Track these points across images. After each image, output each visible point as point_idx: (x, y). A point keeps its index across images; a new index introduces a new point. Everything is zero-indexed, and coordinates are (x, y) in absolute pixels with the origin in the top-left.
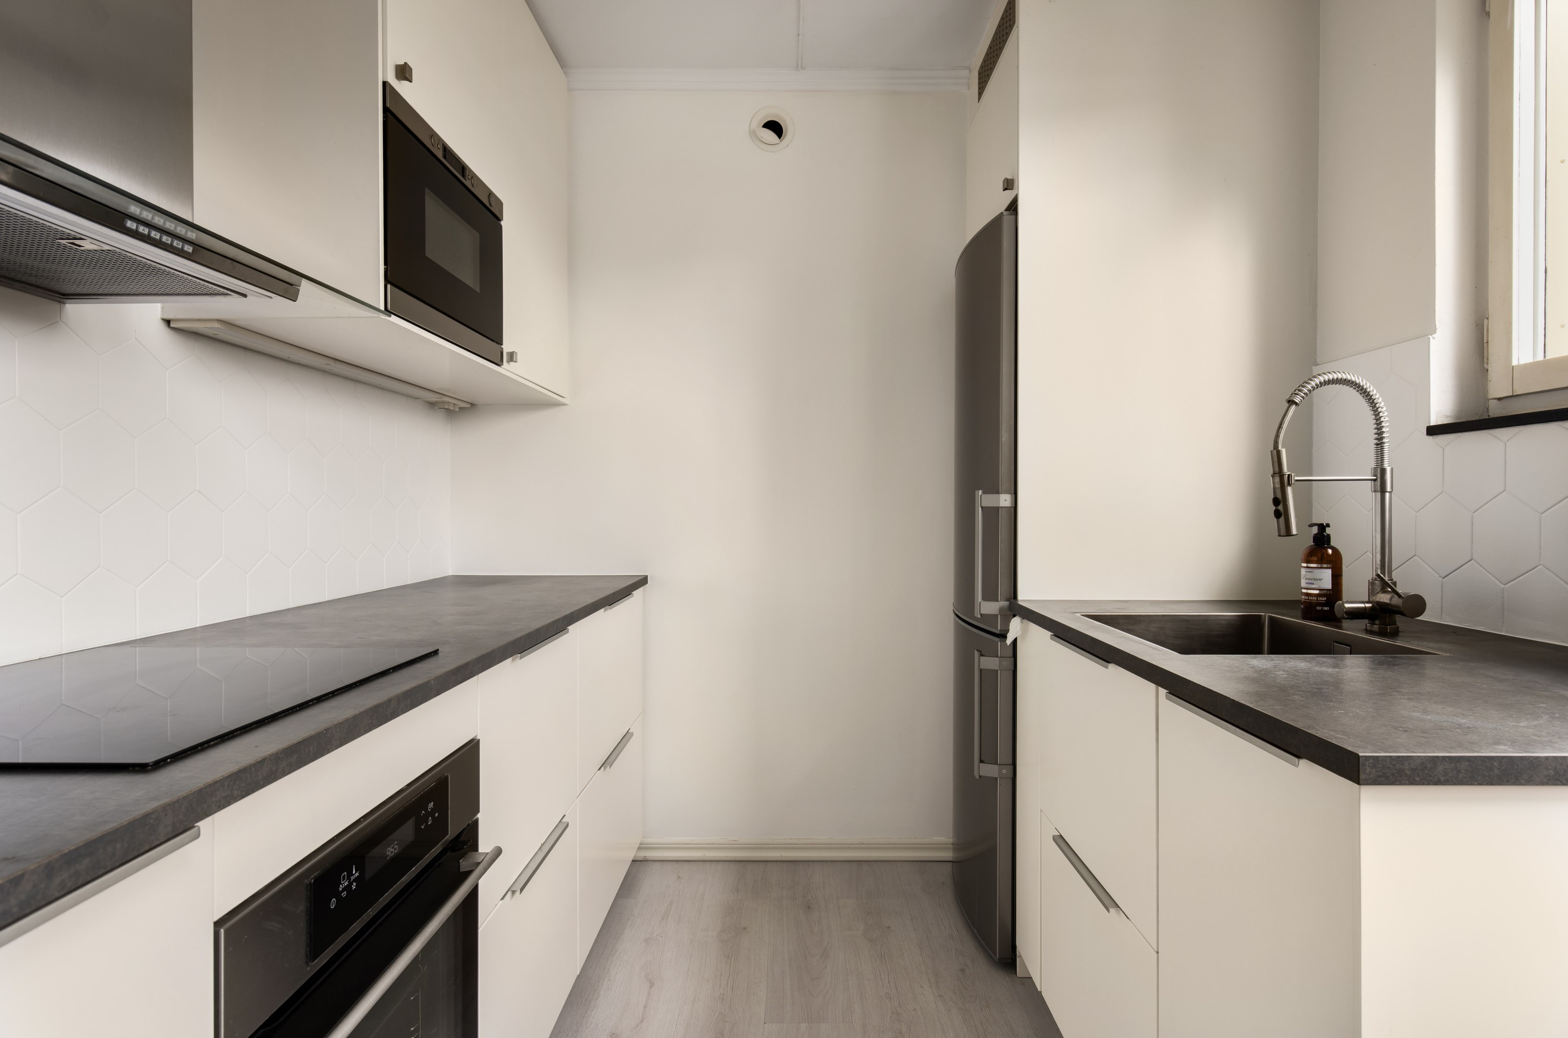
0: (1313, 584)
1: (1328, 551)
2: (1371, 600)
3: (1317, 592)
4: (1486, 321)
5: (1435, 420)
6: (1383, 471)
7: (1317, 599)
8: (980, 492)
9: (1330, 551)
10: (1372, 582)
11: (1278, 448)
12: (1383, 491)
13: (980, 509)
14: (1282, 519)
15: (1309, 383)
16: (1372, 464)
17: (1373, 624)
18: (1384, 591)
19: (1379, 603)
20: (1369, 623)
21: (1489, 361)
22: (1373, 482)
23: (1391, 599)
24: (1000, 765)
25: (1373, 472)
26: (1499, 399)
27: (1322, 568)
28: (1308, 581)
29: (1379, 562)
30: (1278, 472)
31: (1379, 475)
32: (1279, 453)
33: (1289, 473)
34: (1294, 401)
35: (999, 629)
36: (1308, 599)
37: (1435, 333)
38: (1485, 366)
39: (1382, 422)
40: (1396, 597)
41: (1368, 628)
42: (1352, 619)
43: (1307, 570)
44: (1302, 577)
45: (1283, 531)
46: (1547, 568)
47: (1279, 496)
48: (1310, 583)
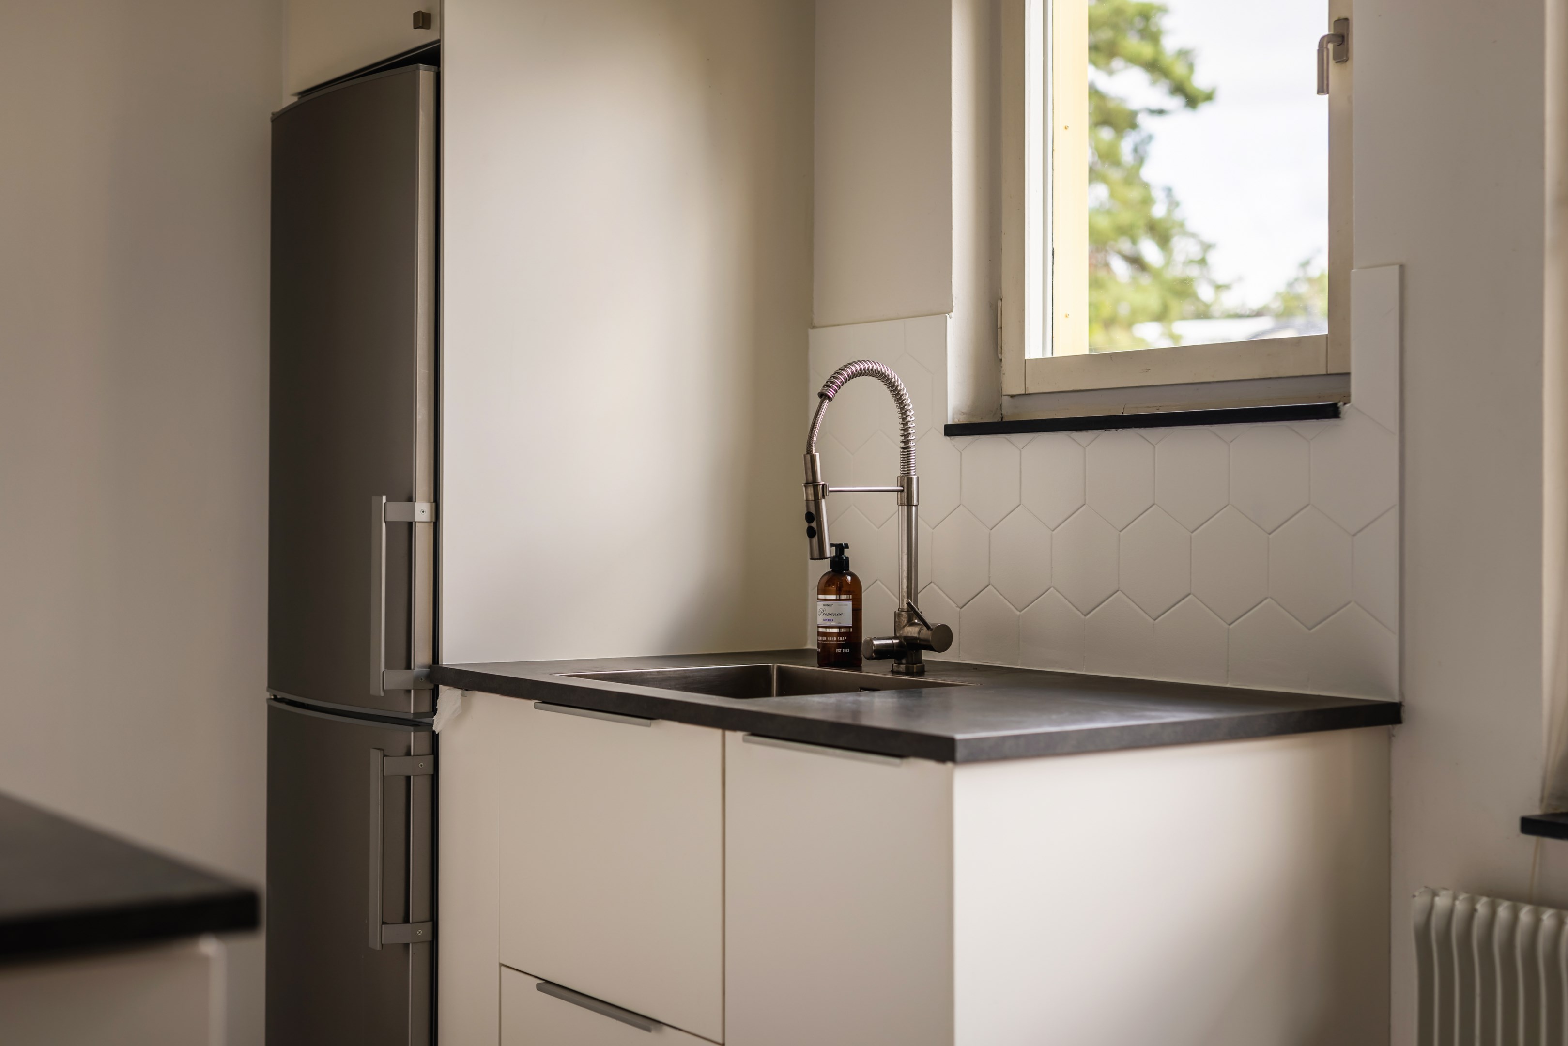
0: (833, 620)
1: (847, 579)
2: (898, 635)
3: (836, 630)
4: (999, 302)
5: (952, 416)
6: (910, 480)
7: (837, 639)
8: (384, 498)
9: (849, 578)
10: (899, 613)
11: (811, 452)
12: (909, 504)
13: (384, 525)
14: (815, 540)
15: (841, 374)
16: (898, 472)
17: (900, 663)
18: (911, 623)
19: (907, 638)
20: (895, 663)
21: (1003, 351)
22: (899, 493)
23: (919, 632)
24: (412, 923)
25: (899, 481)
26: (1012, 396)
27: (840, 600)
28: (826, 617)
29: (905, 589)
30: (812, 482)
31: (905, 486)
32: (813, 458)
33: (823, 483)
34: (827, 394)
35: (412, 712)
36: (827, 640)
37: (952, 311)
38: (999, 355)
39: (909, 422)
40: (925, 628)
41: (895, 669)
42: (879, 658)
43: (825, 603)
44: (819, 612)
45: (816, 554)
46: (1057, 591)
47: (813, 510)
48: (829, 620)
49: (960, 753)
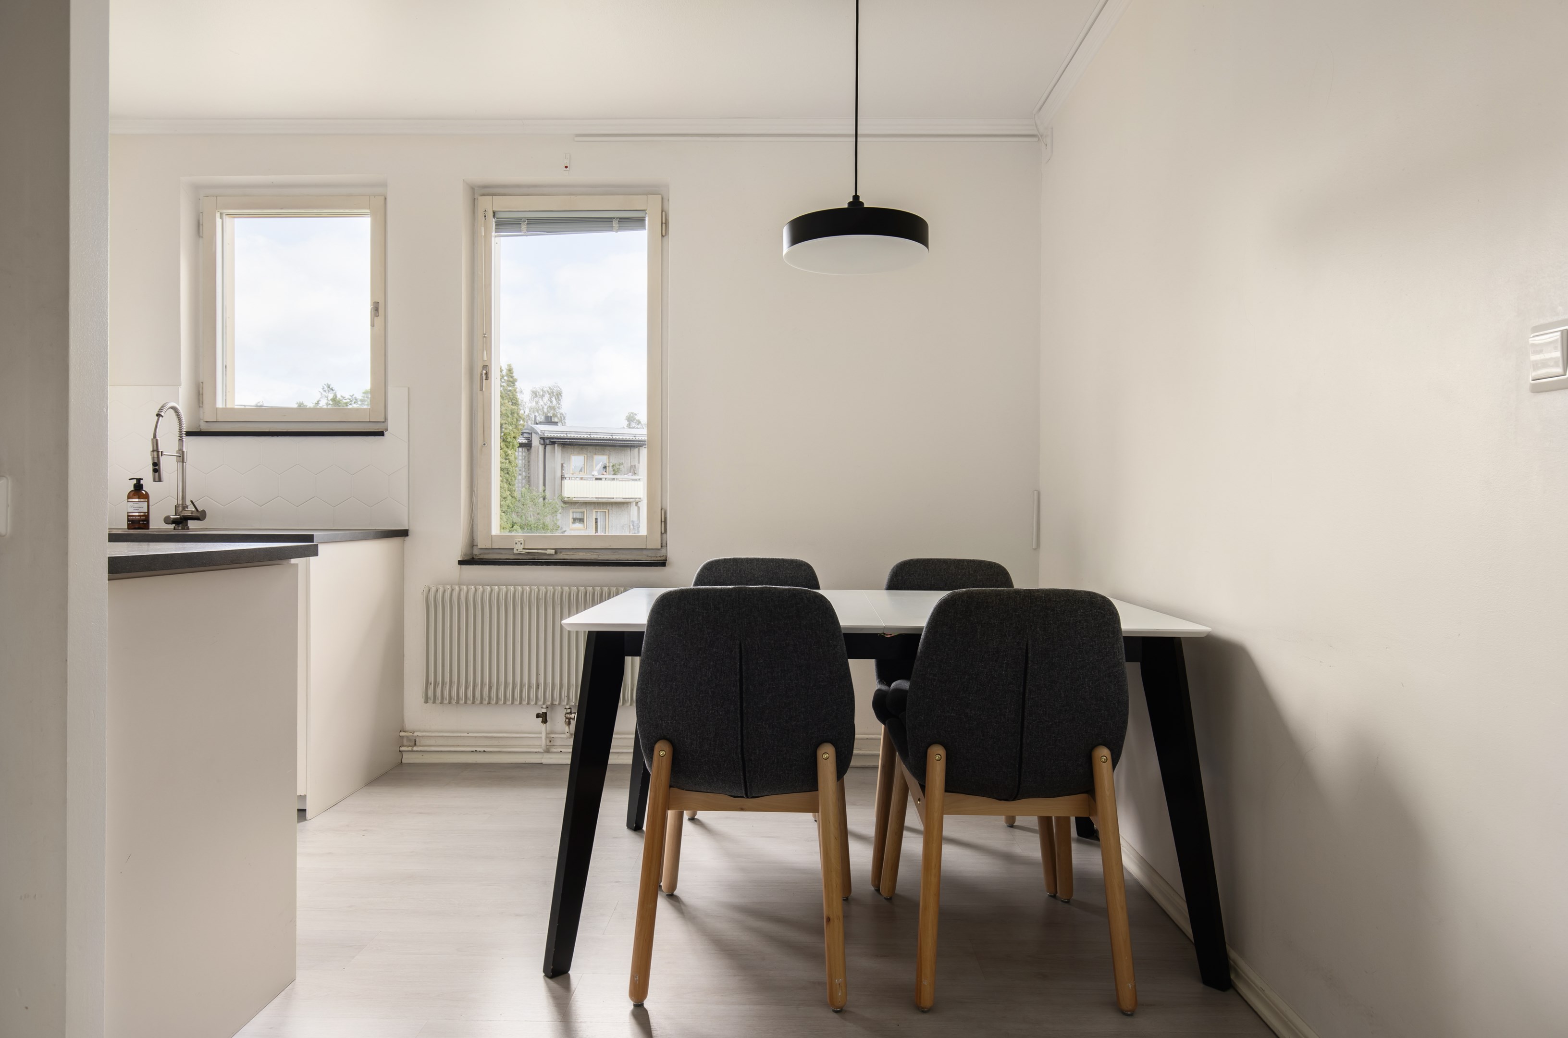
4: (202, 384)
6: (183, 452)
7: (136, 518)
9: (144, 493)
10: (177, 506)
12: (183, 462)
15: (165, 407)
17: (178, 526)
18: (184, 511)
19: (183, 516)
21: (203, 403)
22: (179, 457)
25: (180, 452)
27: (138, 502)
28: (133, 509)
29: (180, 497)
30: (156, 450)
32: (157, 440)
33: (161, 451)
34: (160, 415)
36: (133, 518)
37: (181, 385)
38: (200, 405)
41: (176, 528)
42: (170, 524)
45: (157, 479)
47: (157, 462)
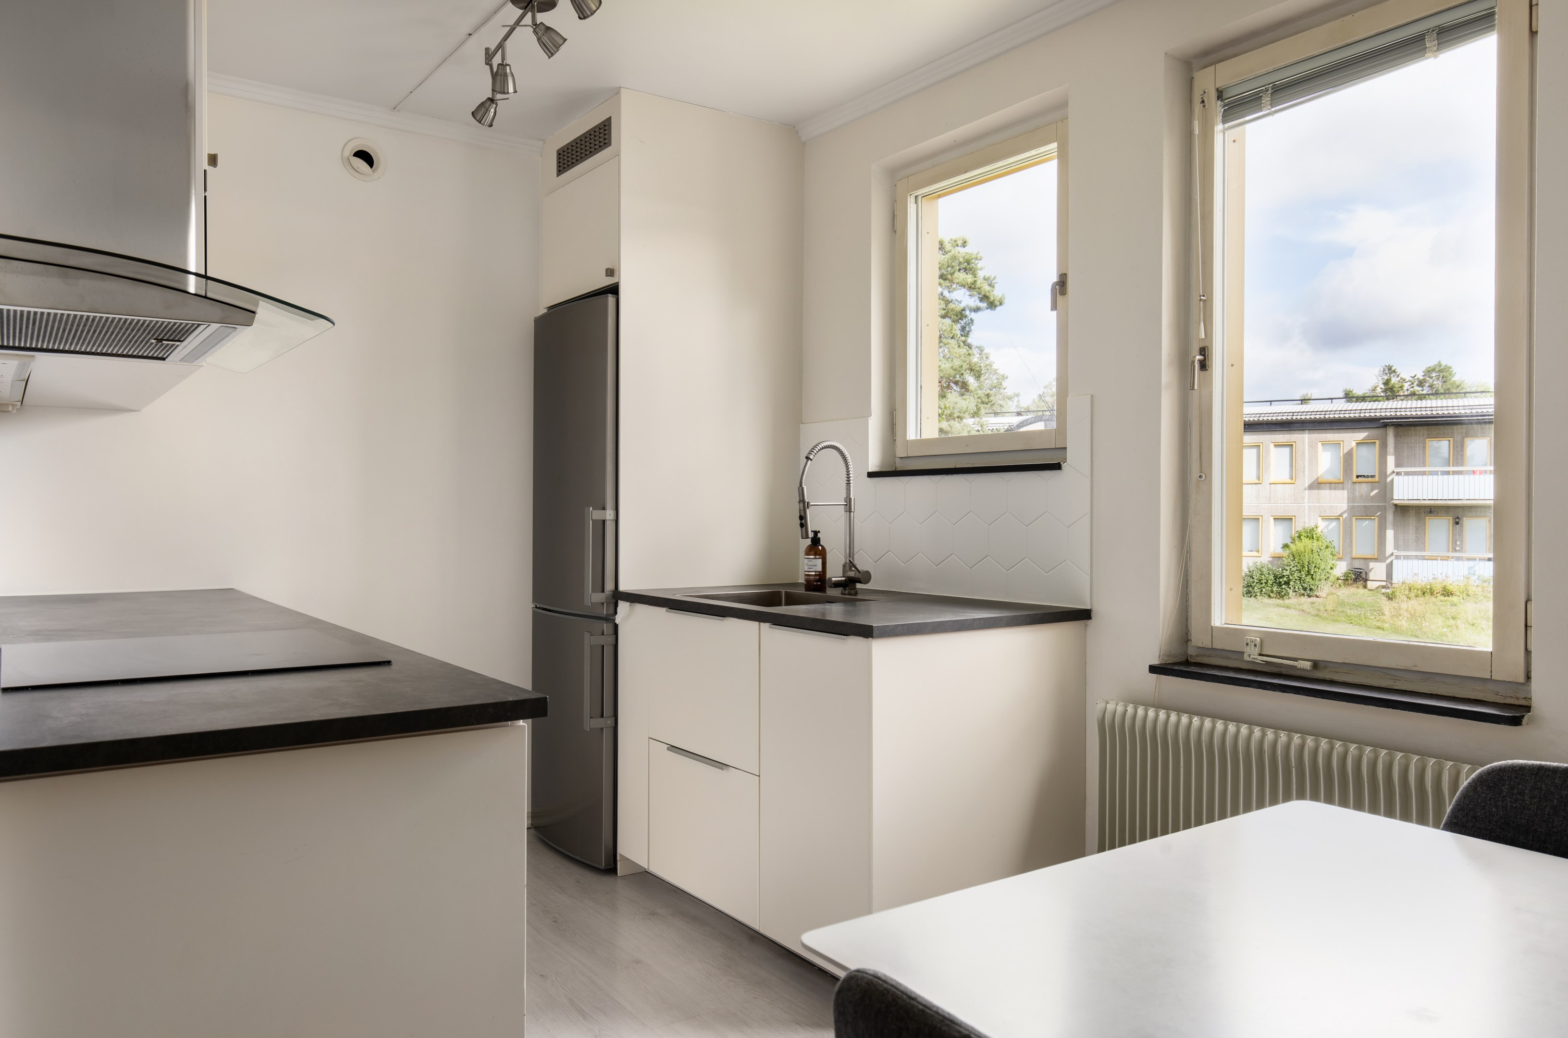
0: (812, 568)
2: (844, 576)
3: (814, 573)
4: (894, 412)
5: (873, 467)
6: (850, 499)
8: (591, 508)
9: (820, 548)
11: (802, 486)
12: (850, 511)
13: (591, 521)
14: (804, 528)
15: (817, 447)
16: (845, 495)
17: (845, 590)
20: (843, 590)
21: (897, 436)
23: (855, 574)
24: (605, 718)
25: (845, 500)
26: (901, 458)
27: (816, 558)
28: (809, 567)
29: (848, 553)
30: (802, 501)
31: (848, 502)
32: (803, 489)
35: (605, 614)
37: (871, 416)
38: (895, 438)
39: (850, 470)
40: (857, 572)
41: (843, 592)
42: (835, 587)
43: (808, 560)
44: (805, 565)
45: (804, 536)
47: (803, 515)
49: (875, 632)
